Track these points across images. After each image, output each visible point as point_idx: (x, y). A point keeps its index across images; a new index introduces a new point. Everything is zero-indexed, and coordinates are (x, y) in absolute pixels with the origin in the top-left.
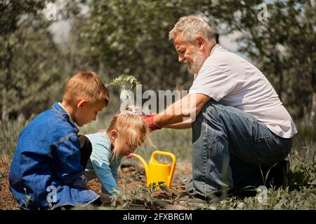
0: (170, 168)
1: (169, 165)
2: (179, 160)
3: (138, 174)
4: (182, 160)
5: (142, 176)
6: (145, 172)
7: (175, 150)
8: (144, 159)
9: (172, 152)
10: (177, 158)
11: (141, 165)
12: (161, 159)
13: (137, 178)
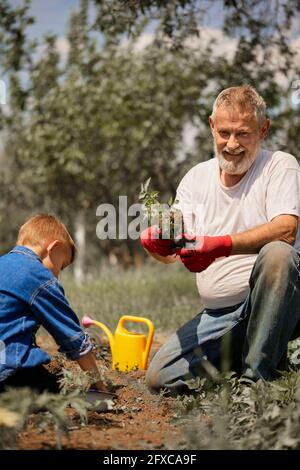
0: (145, 340)
1: (144, 336)
2: (159, 329)
3: (99, 350)
4: (164, 330)
5: (105, 353)
6: (109, 348)
7: (154, 315)
8: (109, 328)
9: (149, 317)
10: (155, 327)
11: (105, 338)
12: (133, 328)
13: (98, 355)
